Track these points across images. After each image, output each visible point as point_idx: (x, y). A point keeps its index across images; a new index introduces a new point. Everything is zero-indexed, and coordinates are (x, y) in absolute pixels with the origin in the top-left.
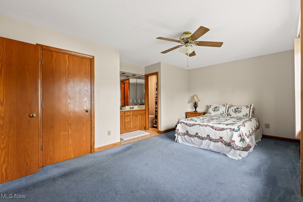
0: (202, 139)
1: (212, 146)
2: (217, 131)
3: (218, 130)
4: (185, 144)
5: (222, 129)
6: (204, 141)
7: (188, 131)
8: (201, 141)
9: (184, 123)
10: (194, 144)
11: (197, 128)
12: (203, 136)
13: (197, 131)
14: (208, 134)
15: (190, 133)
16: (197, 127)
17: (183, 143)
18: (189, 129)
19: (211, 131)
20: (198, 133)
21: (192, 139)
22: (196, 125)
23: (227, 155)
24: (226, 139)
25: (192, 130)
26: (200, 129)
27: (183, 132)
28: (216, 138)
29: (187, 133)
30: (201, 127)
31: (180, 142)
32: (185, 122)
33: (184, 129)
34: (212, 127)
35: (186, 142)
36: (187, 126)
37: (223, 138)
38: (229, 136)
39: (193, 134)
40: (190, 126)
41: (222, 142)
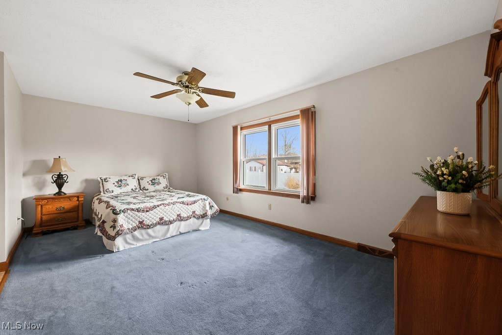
0: (171, 222)
1: (183, 226)
2: (190, 206)
3: (190, 204)
4: (132, 246)
5: (195, 202)
6: (171, 225)
7: (143, 221)
8: (166, 227)
9: (133, 210)
10: (153, 237)
11: (161, 211)
12: (172, 219)
13: (161, 214)
14: (178, 213)
15: (147, 222)
16: (161, 209)
17: (127, 247)
18: (145, 216)
19: (182, 209)
20: (163, 217)
21: (150, 231)
22: (158, 206)
23: (200, 229)
24: (199, 212)
25: (153, 217)
26: (165, 210)
27: (131, 227)
28: (188, 215)
29: (142, 225)
30: (167, 207)
31: (121, 249)
32: (134, 208)
33: (134, 220)
34: (183, 203)
35: (135, 243)
36: (139, 214)
37: (196, 213)
38: (202, 207)
39: (155, 222)
40: (147, 211)
41: (194, 217)
